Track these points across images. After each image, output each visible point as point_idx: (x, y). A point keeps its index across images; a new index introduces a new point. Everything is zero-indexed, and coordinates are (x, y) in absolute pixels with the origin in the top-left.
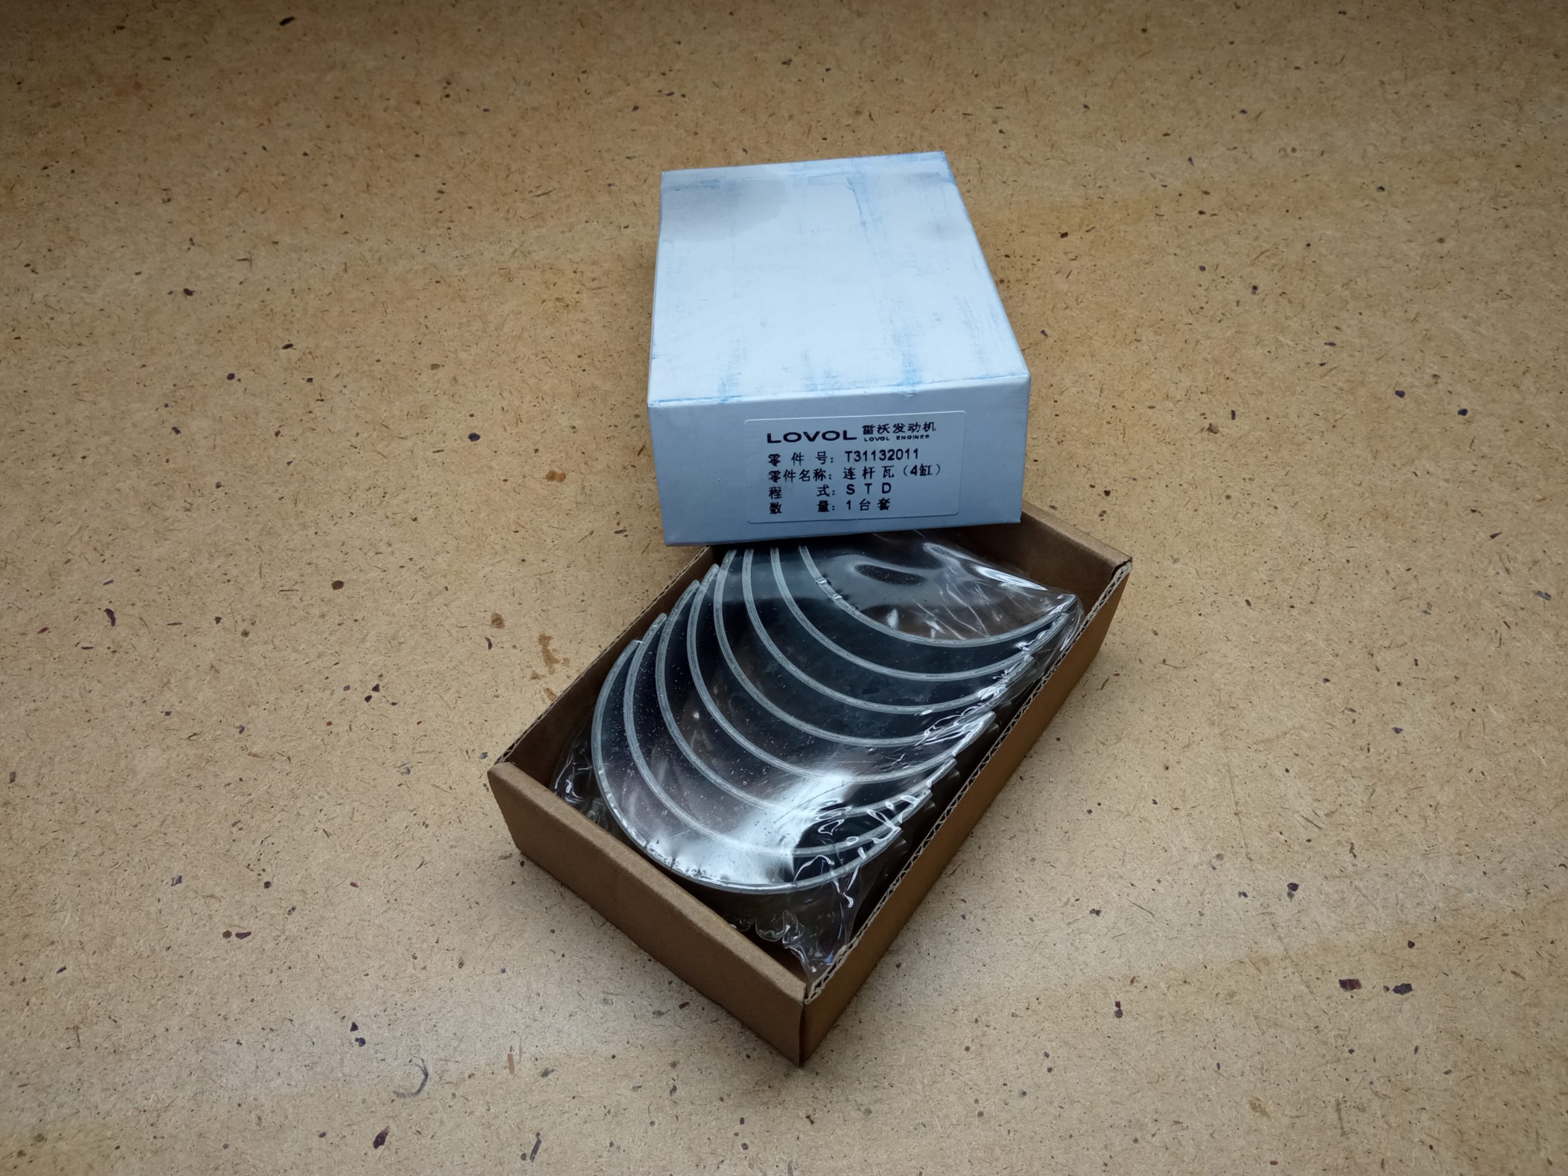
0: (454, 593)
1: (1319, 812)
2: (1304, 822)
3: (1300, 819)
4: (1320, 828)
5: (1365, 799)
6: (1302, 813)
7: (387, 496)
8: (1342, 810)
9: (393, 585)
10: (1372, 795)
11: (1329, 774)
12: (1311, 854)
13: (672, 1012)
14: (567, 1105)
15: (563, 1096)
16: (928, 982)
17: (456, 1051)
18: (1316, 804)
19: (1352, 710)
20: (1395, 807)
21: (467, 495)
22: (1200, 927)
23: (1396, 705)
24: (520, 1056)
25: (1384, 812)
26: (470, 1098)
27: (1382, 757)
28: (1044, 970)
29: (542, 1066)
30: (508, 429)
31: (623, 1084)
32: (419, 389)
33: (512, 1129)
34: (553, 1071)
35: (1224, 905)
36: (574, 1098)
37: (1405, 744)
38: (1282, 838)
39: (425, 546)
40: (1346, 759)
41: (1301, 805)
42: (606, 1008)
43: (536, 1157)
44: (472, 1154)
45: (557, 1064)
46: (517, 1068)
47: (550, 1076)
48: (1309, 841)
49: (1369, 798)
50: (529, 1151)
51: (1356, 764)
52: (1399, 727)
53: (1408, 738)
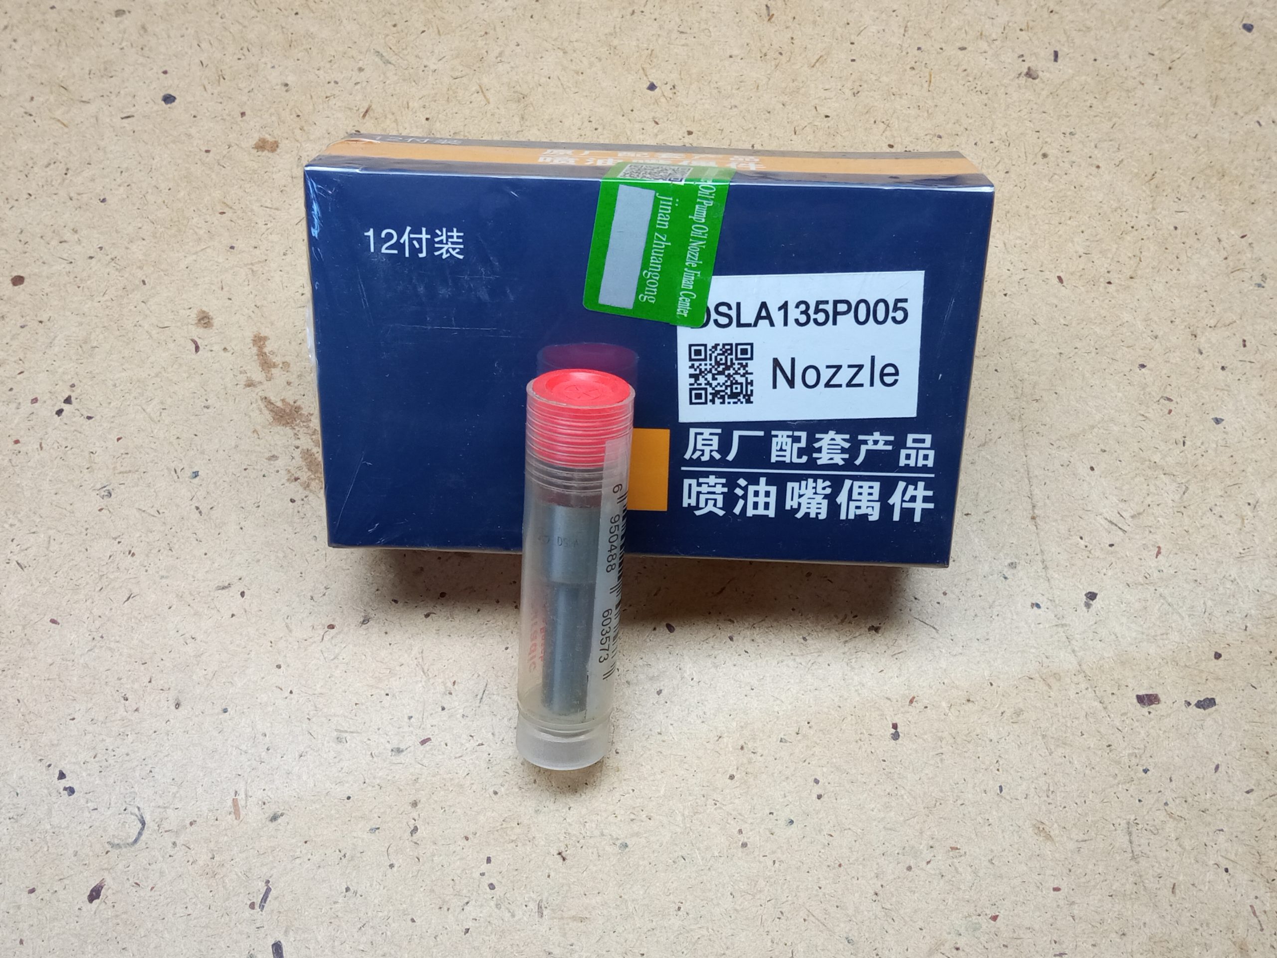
0: (152, 288)
1: (1124, 514)
2: (1106, 524)
3: (1103, 522)
4: (1124, 531)
5: (1177, 497)
6: (1106, 515)
7: (70, 173)
8: (1150, 511)
9: (81, 280)
10: (1184, 493)
11: (1137, 472)
12: (1113, 560)
13: (412, 748)
14: (299, 850)
15: (294, 841)
16: (691, 709)
17: (175, 797)
18: (1121, 505)
19: (1169, 400)
20: (1209, 506)
21: (163, 170)
22: (987, 642)
23: (1218, 392)
24: (246, 800)
25: (1197, 513)
26: (192, 847)
27: (1198, 451)
28: (817, 692)
29: (270, 811)
30: (209, 87)
31: (360, 826)
32: (102, 42)
33: (239, 877)
34: (282, 815)
35: (1015, 617)
36: (306, 842)
37: (1225, 436)
38: (1082, 542)
39: (117, 232)
40: (1159, 454)
41: (1105, 507)
42: (339, 747)
43: (266, 905)
44: (196, 905)
45: (287, 807)
46: (243, 812)
47: (279, 820)
48: (1111, 545)
49: (1181, 497)
50: (258, 900)
51: (1168, 459)
52: (1218, 417)
53: (1228, 429)
